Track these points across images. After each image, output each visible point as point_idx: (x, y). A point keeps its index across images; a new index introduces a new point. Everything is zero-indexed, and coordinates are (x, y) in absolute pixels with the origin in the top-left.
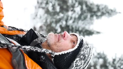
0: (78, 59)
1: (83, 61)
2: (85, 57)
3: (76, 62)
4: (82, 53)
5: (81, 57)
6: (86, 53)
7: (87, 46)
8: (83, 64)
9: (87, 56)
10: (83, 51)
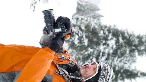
0: (100, 79)
1: (104, 79)
2: (105, 76)
3: (100, 81)
4: (102, 74)
5: (102, 77)
6: (104, 74)
7: (105, 69)
8: (105, 80)
9: (105, 75)
10: (102, 73)
